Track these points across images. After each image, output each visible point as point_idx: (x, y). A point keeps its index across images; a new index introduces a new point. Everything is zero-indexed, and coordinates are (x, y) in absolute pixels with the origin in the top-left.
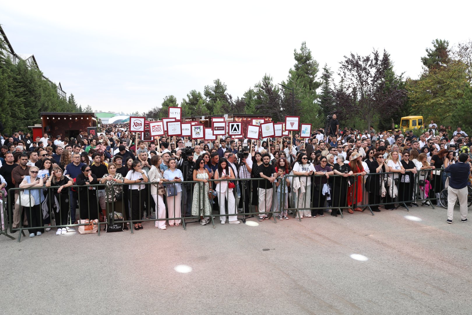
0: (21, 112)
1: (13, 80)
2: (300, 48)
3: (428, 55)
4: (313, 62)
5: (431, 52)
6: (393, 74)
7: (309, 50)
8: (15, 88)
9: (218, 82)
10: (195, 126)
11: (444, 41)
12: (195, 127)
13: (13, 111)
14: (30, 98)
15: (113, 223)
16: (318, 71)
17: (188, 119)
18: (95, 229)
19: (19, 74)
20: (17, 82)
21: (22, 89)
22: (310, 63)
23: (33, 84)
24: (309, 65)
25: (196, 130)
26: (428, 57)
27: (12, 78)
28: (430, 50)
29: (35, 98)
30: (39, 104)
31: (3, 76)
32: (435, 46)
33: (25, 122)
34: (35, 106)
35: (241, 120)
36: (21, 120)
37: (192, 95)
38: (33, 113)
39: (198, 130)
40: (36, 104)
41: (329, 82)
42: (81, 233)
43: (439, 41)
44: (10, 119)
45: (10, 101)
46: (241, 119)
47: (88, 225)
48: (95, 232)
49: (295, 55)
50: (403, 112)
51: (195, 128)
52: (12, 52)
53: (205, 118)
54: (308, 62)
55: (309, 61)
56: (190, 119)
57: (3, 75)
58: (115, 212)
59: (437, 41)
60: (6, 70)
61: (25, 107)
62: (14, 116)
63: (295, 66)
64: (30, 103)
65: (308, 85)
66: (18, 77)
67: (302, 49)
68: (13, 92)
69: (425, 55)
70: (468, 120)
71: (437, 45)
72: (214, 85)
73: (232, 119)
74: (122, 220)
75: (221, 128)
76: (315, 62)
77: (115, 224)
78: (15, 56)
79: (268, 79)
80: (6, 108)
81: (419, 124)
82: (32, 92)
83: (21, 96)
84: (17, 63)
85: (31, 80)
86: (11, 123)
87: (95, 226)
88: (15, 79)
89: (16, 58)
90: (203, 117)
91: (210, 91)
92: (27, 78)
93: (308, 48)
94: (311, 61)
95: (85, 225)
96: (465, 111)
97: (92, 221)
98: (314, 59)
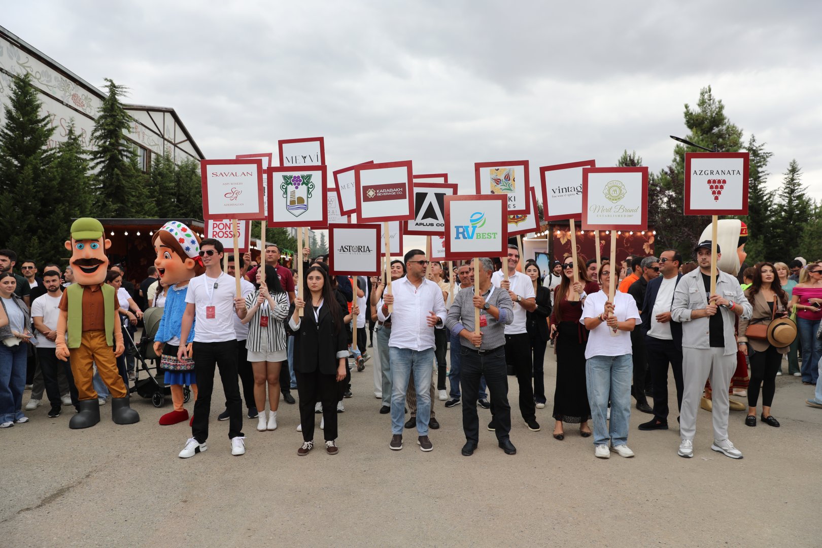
2: (697, 101)
4: (727, 129)
7: (720, 102)
10: (288, 174)
12: (285, 177)
22: (720, 131)
25: (291, 188)
39: (302, 191)
41: (760, 175)
51: (287, 181)
54: (716, 130)
55: (717, 126)
67: (702, 104)
75: (392, 192)
93: (717, 100)
94: (723, 128)
98: (731, 122)
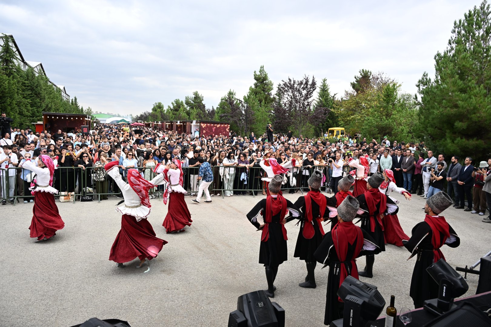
0: (28, 111)
1: (22, 84)
2: (259, 70)
3: (356, 81)
4: (268, 82)
5: (358, 79)
6: (328, 95)
7: (266, 72)
8: (23, 91)
9: (196, 94)
11: (368, 71)
13: (20, 110)
14: (36, 99)
15: (86, 195)
16: (272, 89)
17: (168, 122)
18: (72, 199)
19: (28, 79)
20: (25, 86)
21: (29, 92)
22: (266, 82)
23: (39, 88)
24: (266, 84)
26: (356, 83)
27: (21, 83)
28: (358, 77)
29: (41, 99)
30: (44, 105)
31: (13, 82)
32: (361, 74)
33: (30, 119)
34: (40, 106)
35: (206, 126)
36: (28, 117)
37: (176, 104)
38: (38, 112)
40: (41, 105)
42: (61, 201)
43: (365, 71)
44: (18, 116)
45: (18, 102)
46: (206, 124)
47: (66, 196)
48: (72, 201)
49: (254, 76)
50: (333, 124)
52: (23, 60)
53: (180, 123)
54: (265, 82)
56: (169, 122)
57: (13, 80)
58: (87, 188)
59: (363, 70)
60: (16, 76)
61: (31, 107)
62: (21, 113)
63: (254, 85)
64: (35, 103)
65: (264, 100)
66: (26, 82)
67: (260, 71)
68: (21, 94)
69: (354, 80)
70: (371, 133)
71: (363, 74)
72: (193, 96)
73: (199, 124)
74: (92, 193)
76: (270, 82)
77: (87, 196)
78: (25, 64)
79: (232, 94)
80: (14, 107)
81: (342, 134)
82: (38, 95)
83: (28, 97)
84: (26, 70)
85: (38, 85)
86: (18, 120)
87: (72, 197)
88: (23, 84)
89: (26, 66)
90: (179, 122)
91: (190, 100)
92: (34, 83)
94: (267, 81)
95: (64, 196)
96: (369, 126)
97: (70, 193)
98: (270, 80)
